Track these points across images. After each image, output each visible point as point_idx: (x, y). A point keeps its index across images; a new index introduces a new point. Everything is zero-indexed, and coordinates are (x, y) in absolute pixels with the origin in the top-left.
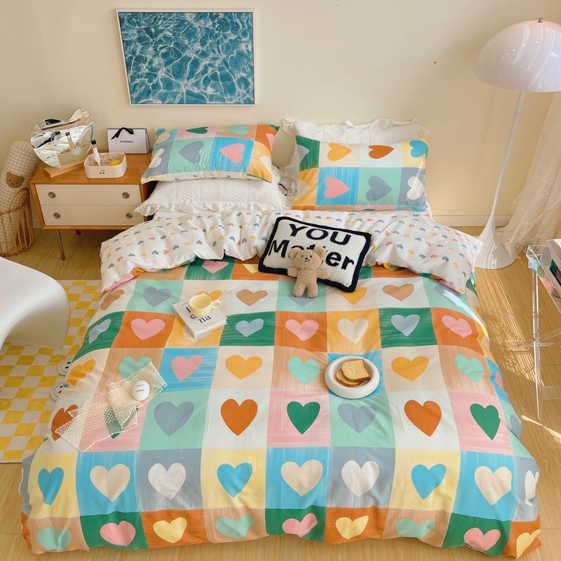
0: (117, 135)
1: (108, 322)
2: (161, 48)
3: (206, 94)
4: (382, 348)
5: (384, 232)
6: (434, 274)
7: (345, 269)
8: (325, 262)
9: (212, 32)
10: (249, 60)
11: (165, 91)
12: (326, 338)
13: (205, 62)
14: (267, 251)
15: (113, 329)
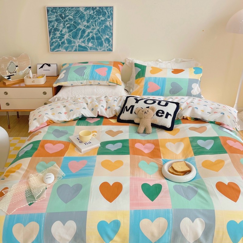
0: (42, 67)
1: (32, 145)
2: (67, 24)
3: (88, 47)
4: (195, 156)
5: (186, 102)
6: (217, 121)
7: (167, 118)
8: (155, 115)
9: (93, 16)
10: (110, 30)
11: (68, 45)
12: (160, 152)
13: (88, 31)
14: (122, 111)
15: (34, 149)
